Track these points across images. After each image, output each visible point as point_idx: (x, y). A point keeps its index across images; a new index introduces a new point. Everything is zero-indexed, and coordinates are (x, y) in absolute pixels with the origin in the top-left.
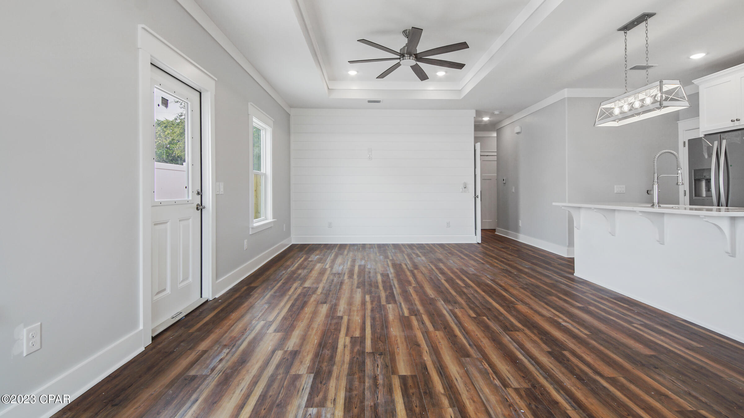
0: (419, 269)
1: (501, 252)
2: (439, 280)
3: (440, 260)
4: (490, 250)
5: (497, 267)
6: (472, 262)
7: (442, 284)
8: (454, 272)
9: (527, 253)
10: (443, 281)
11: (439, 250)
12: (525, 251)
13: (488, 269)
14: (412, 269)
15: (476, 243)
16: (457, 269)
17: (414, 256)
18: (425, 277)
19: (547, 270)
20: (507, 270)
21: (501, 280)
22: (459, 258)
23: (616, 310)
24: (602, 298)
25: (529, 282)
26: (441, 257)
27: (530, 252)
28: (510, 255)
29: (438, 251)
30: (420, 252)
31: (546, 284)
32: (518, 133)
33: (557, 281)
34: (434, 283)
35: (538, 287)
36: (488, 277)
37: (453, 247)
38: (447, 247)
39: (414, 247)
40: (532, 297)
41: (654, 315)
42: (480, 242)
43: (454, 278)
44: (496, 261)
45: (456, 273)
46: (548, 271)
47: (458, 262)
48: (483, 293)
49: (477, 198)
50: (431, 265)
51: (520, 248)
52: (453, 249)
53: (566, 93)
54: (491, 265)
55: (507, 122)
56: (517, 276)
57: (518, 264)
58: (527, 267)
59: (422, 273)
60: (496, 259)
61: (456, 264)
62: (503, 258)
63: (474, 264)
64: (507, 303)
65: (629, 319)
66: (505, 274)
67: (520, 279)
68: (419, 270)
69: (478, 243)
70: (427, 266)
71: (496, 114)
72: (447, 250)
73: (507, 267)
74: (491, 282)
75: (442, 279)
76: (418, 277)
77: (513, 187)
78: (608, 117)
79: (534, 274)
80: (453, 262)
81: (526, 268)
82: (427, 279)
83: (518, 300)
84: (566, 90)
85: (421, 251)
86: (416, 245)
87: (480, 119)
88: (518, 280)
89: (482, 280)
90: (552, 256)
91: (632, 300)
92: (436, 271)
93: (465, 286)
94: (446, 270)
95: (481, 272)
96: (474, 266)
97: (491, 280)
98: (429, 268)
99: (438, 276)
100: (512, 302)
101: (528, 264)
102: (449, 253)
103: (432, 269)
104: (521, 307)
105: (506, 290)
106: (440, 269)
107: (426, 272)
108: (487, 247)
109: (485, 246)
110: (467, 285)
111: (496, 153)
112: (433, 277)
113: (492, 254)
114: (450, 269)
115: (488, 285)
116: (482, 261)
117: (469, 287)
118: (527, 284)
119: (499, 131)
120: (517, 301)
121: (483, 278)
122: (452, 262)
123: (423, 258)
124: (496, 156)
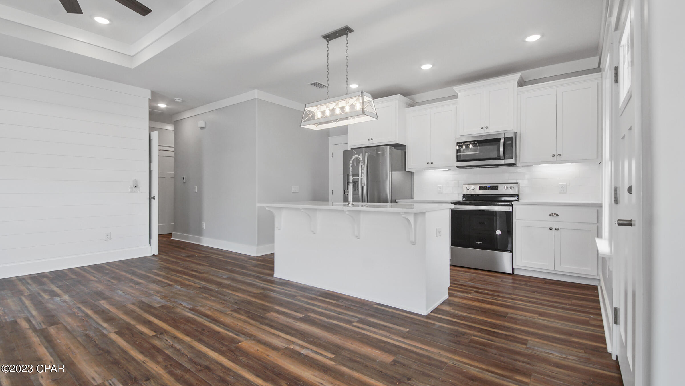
0: (59, 323)
1: (187, 263)
2: (104, 335)
3: (100, 295)
4: (173, 262)
5: (191, 285)
6: (154, 286)
7: (113, 342)
8: (129, 312)
9: (217, 259)
10: (114, 337)
11: (95, 277)
12: (215, 256)
13: (179, 293)
14: (44, 326)
15: (151, 255)
16: (133, 304)
17: (46, 296)
18: (75, 337)
19: (247, 276)
20: (205, 288)
21: (204, 306)
22: (131, 284)
23: (331, 310)
24: (311, 299)
25: (237, 298)
26: (100, 287)
27: (219, 256)
28: (200, 264)
29: (93, 278)
30: (57, 287)
31: (255, 296)
32: (202, 128)
33: (264, 289)
34: (96, 345)
35: (250, 303)
36: (184, 307)
37: (116, 267)
38: (108, 269)
39: (45, 279)
40: (252, 322)
41: (357, 305)
42: (156, 253)
43: (133, 322)
44: (186, 277)
45: (133, 311)
46: (249, 277)
47: (131, 291)
48: (187, 339)
49: (152, 200)
50: (84, 308)
51: (208, 254)
52: (117, 271)
53: (256, 94)
54: (183, 285)
55: (187, 115)
56: (220, 294)
57: (214, 275)
58: (225, 277)
59: (67, 330)
60: (185, 273)
61: (128, 294)
62: (193, 271)
63: (157, 288)
64: (226, 344)
65: (346, 318)
66: (205, 295)
67: (225, 297)
68: (59, 326)
69: (154, 255)
70: (76, 310)
71: (177, 102)
72: (108, 273)
73: (204, 283)
74: (192, 314)
75: (110, 332)
76: (58, 341)
77: (195, 186)
78: (309, 120)
79: (238, 285)
80: (123, 293)
81: (225, 279)
82: (78, 341)
83: (237, 333)
84: (256, 90)
85: (60, 284)
86: (47, 273)
87: (155, 105)
88: (224, 300)
89: (177, 313)
90: (242, 257)
91: (333, 293)
92: (95, 319)
93: (155, 334)
94: (113, 310)
95: (173, 300)
96: (158, 292)
97: (192, 310)
98: (80, 314)
99: (101, 329)
100: (233, 341)
101: (225, 274)
102: (114, 278)
103: (87, 315)
104: (246, 344)
105: (216, 321)
106: (103, 311)
107: (75, 325)
108: (168, 258)
109: (164, 257)
110: (159, 332)
111: (173, 148)
112: (91, 334)
113: (177, 268)
114: (121, 307)
115: (189, 320)
116: (167, 281)
117: (162, 333)
118: (236, 303)
119: (176, 124)
120: (237, 335)
121: (178, 310)
122: (121, 293)
123: (66, 297)
124: (173, 152)
